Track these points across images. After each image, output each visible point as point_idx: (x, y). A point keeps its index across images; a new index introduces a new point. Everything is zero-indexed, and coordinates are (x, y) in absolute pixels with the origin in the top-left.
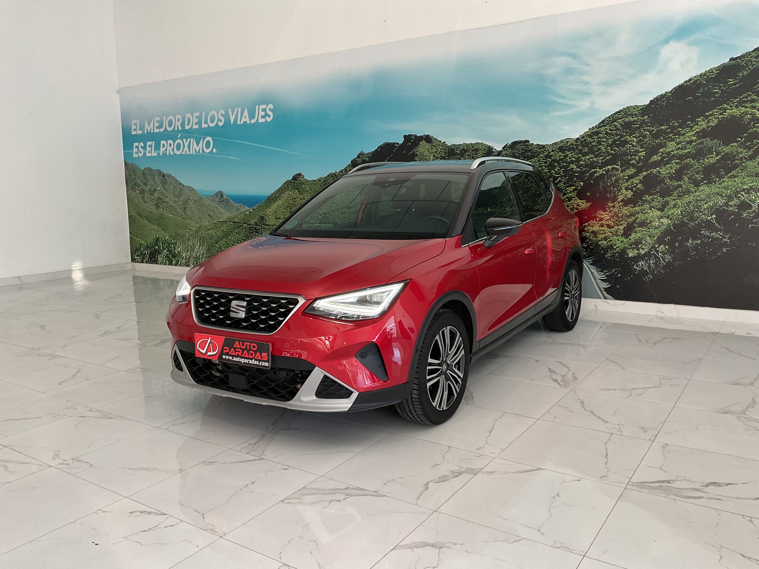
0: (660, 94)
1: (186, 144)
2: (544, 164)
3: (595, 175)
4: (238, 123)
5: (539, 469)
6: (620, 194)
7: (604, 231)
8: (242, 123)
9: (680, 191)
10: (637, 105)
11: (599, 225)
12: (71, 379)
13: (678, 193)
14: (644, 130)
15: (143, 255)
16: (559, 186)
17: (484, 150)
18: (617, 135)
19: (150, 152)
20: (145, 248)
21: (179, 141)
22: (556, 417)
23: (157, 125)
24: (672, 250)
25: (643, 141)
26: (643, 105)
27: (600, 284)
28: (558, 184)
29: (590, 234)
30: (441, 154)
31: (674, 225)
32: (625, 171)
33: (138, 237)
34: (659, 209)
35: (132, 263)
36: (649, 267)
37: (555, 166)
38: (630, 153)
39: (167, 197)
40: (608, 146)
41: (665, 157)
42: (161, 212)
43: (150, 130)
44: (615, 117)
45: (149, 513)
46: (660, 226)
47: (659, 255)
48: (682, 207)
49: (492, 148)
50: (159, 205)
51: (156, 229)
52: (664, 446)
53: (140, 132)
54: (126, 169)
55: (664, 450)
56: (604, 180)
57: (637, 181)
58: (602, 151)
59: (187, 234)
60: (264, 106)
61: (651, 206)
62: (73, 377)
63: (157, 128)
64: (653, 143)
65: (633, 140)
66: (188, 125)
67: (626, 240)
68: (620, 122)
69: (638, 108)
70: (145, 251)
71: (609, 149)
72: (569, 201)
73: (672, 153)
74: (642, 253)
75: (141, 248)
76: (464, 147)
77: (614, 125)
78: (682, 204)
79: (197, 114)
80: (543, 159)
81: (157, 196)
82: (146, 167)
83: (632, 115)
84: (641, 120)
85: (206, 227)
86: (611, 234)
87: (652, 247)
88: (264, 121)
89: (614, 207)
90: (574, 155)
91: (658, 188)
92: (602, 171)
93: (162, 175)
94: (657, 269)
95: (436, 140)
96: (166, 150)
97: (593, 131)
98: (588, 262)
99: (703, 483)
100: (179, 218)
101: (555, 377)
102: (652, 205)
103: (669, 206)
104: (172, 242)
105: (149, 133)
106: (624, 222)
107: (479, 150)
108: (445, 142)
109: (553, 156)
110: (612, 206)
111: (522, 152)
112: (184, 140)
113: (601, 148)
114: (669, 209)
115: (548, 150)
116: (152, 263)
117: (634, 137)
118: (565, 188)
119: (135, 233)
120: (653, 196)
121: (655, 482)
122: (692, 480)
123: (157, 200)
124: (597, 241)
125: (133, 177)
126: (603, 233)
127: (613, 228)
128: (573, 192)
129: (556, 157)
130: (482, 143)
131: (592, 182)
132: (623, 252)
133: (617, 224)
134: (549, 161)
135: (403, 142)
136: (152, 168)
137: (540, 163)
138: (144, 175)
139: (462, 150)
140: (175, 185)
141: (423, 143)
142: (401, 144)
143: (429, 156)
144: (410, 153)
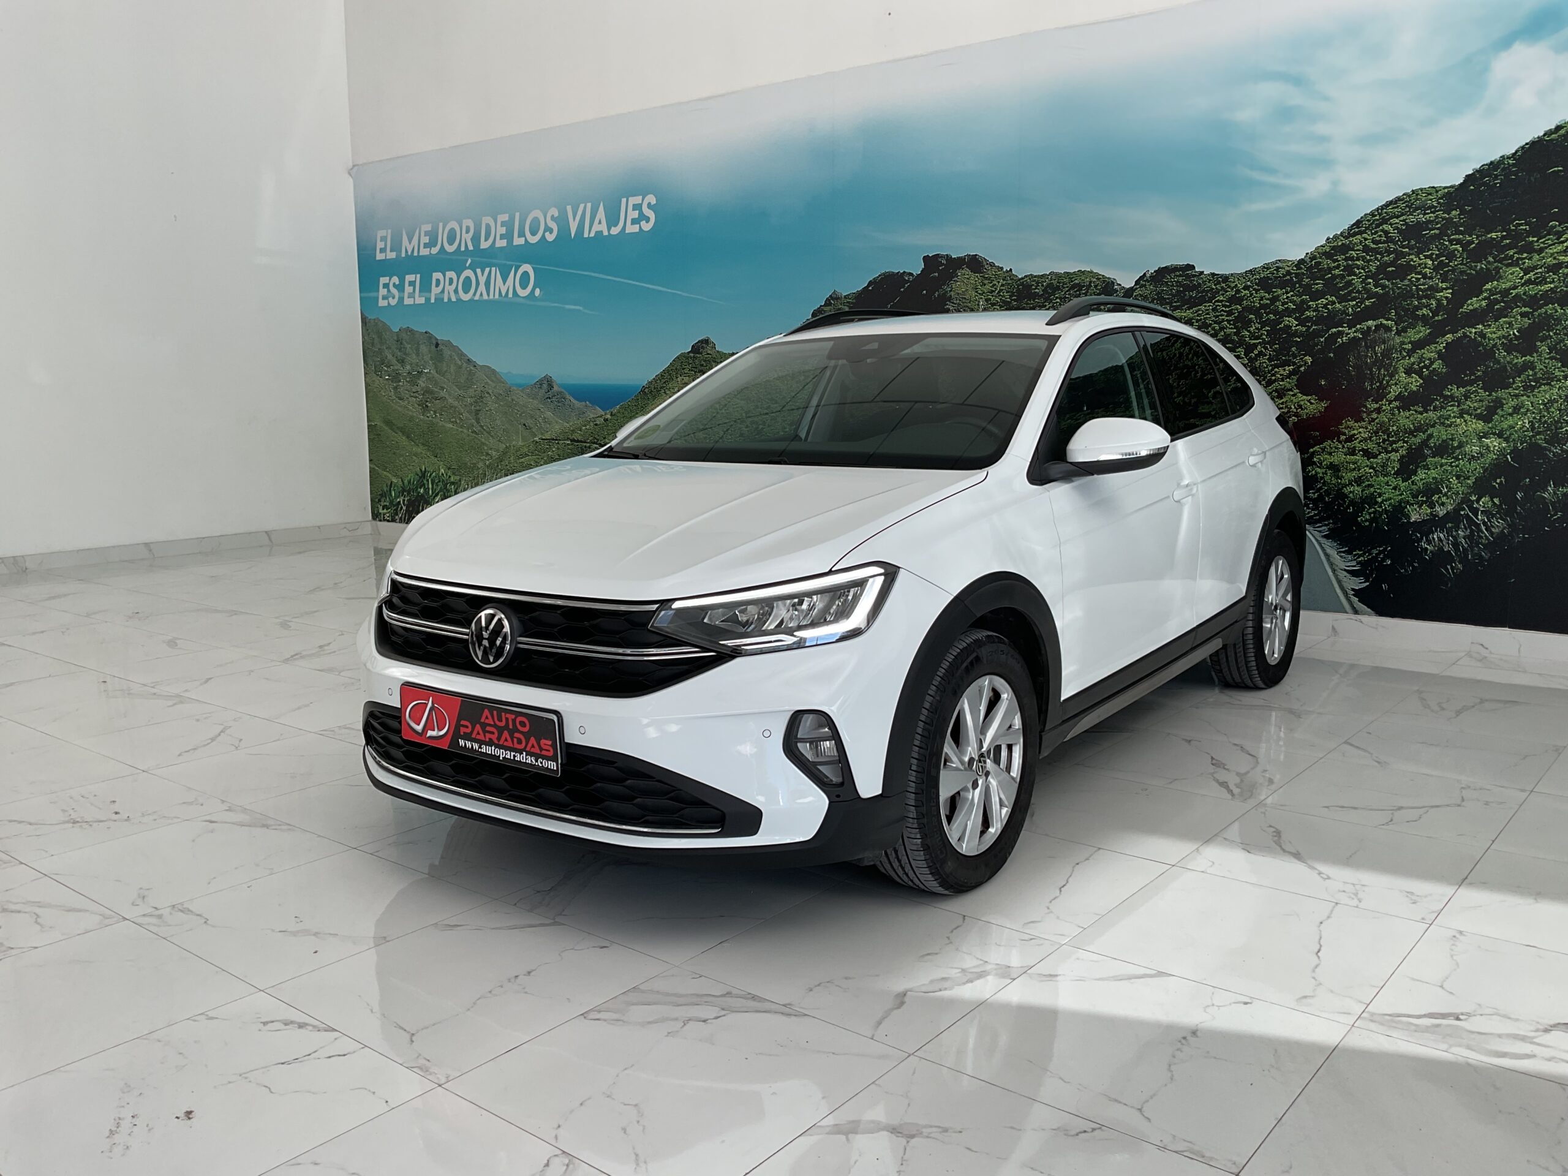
0: (1488, 161)
1: (482, 280)
2: (1227, 316)
3: (1339, 340)
4: (586, 235)
5: (1160, 974)
6: (1394, 382)
7: (1356, 463)
8: (592, 235)
9: (1529, 376)
10: (1436, 186)
11: (1345, 450)
12: (205, 745)
13: (1525, 382)
14: (1450, 241)
15: (395, 506)
16: (1257, 364)
17: (1096, 286)
18: (1389, 253)
19: (412, 295)
20: (400, 493)
21: (468, 273)
22: (1213, 863)
23: (426, 240)
24: (1508, 509)
25: (1447, 265)
26: (1448, 185)
27: (1345, 580)
28: (1257, 361)
29: (1324, 470)
30: (1003, 297)
31: (1515, 452)
32: (1406, 332)
33: (384, 470)
34: (1479, 417)
35: (374, 522)
36: (1456, 545)
37: (1251, 321)
38: (1418, 293)
39: (442, 388)
40: (1367, 277)
41: (1497, 302)
42: (430, 418)
43: (413, 250)
44: (1386, 213)
45: (301, 1026)
46: (1482, 455)
47: (1478, 519)
48: (1534, 413)
49: (1113, 283)
50: (427, 403)
51: (421, 453)
52: (1454, 936)
53: (393, 255)
54: (364, 330)
55: (1453, 945)
56: (1359, 353)
57: (1432, 354)
58: (1355, 287)
59: (480, 465)
60: (637, 200)
61: (1462, 409)
62: (210, 741)
63: (426, 246)
64: (1471, 268)
65: (1426, 264)
66: (486, 240)
67: (1404, 484)
68: (1396, 223)
69: (1437, 192)
70: (399, 497)
71: (1370, 283)
72: (1280, 397)
73: (1514, 292)
74: (1441, 514)
75: (390, 490)
76: (1051, 279)
77: (1382, 231)
78: (1532, 406)
79: (505, 217)
80: (1223, 306)
81: (423, 385)
82: (404, 327)
83: (1424, 209)
84: (1444, 219)
85: (517, 451)
86: (1371, 471)
87: (1462, 502)
88: (638, 230)
89: (1378, 411)
90: (1292, 296)
91: (1478, 371)
92: (1355, 332)
93: (434, 342)
94: (1472, 550)
95: (992, 265)
96: (443, 291)
97: (1335, 244)
98: (1320, 532)
99: (1538, 1023)
100: (465, 431)
101: (1222, 775)
102: (1463, 407)
103: (1502, 410)
104: (452, 479)
105: (410, 258)
106: (1400, 444)
107: (1085, 286)
108: (1011, 270)
109: (1246, 299)
110: (1375, 409)
111: (1178, 291)
112: (479, 271)
113: (1353, 282)
114: (1502, 416)
115: (1236, 285)
117: (1426, 257)
118: (1270, 369)
119: (380, 462)
120: (1469, 388)
121: (1424, 1016)
122: (1512, 1016)
123: (423, 395)
124: (1340, 486)
125: (379, 346)
126: (1354, 469)
127: (1375, 457)
128: (1288, 376)
129: (1254, 302)
130: (1091, 272)
131: (1332, 355)
132: (1399, 510)
133: (1385, 449)
134: (1237, 309)
135: (922, 271)
136: (416, 330)
137: (1217, 314)
138: (399, 343)
139: (1049, 285)
140: (460, 363)
141: (965, 273)
142: (918, 275)
143: (976, 300)
144: (936, 295)
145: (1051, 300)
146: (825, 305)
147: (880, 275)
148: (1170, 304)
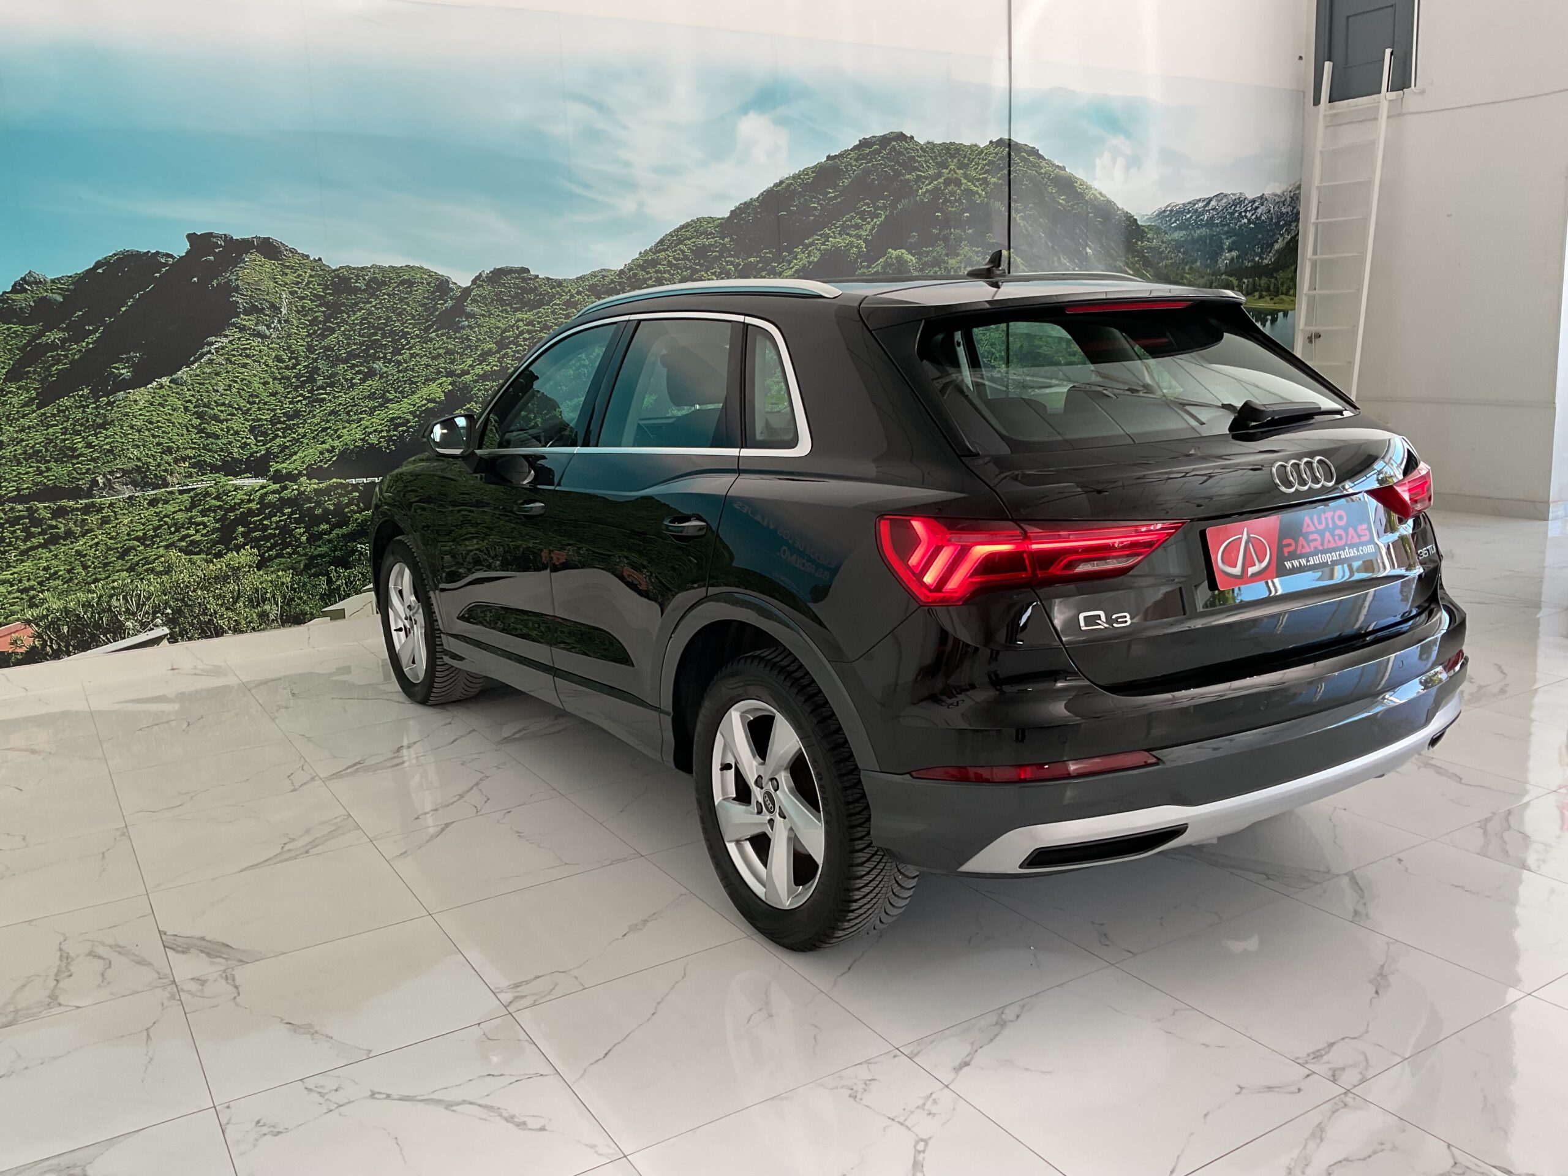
0: (743, 202)
2: (564, 318)
10: (712, 216)
14: (727, 262)
17: (429, 284)
18: (687, 268)
26: (721, 217)
30: (314, 289)
44: (681, 235)
49: (447, 281)
68: (689, 244)
69: (714, 221)
76: (374, 273)
77: (680, 249)
83: (706, 234)
84: (720, 243)
95: (294, 252)
97: (646, 258)
107: (415, 283)
108: (320, 259)
109: (579, 303)
111: (517, 293)
115: (570, 291)
117: (713, 273)
130: (422, 268)
134: (573, 312)
135: (187, 253)
137: (555, 315)
139: (371, 280)
141: (253, 258)
142: (181, 258)
143: (277, 292)
144: (215, 283)
145: (378, 297)
146: (8, 293)
147: (115, 255)
148: (510, 305)
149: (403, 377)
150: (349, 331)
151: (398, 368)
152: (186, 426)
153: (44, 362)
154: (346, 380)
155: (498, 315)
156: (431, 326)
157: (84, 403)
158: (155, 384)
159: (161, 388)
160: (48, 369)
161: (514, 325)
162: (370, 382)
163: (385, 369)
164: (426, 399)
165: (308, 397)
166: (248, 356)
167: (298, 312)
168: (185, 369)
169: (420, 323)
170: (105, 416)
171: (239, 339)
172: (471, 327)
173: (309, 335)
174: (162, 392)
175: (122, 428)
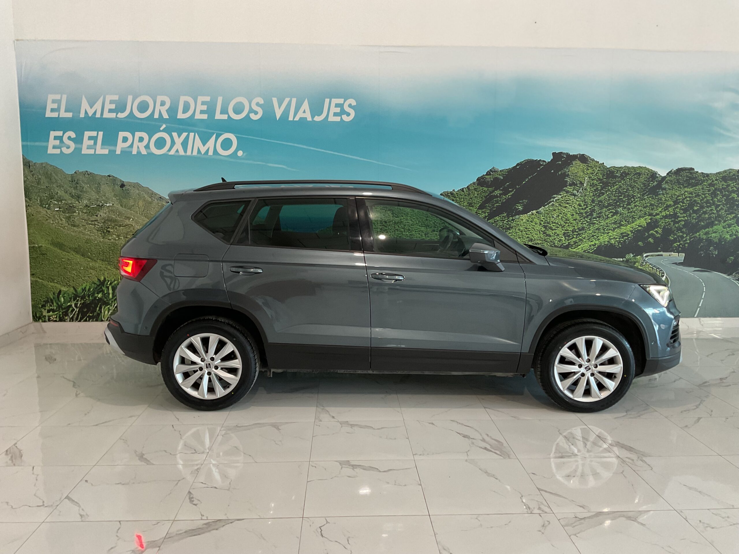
1: (178, 141)
2: (708, 192)
4: (291, 118)
8: (297, 119)
15: (62, 310)
16: (720, 213)
17: (647, 174)
19: (91, 147)
20: (71, 298)
21: (162, 134)
23: (113, 106)
28: (720, 211)
30: (598, 176)
33: (53, 281)
35: (37, 324)
37: (718, 194)
39: (129, 218)
43: (95, 113)
49: (656, 174)
50: (108, 229)
53: (70, 115)
54: (26, 172)
63: (110, 111)
66: (184, 112)
70: (69, 302)
72: (729, 227)
75: (58, 297)
76: (625, 170)
79: (208, 99)
80: (707, 187)
81: (104, 215)
82: (80, 171)
88: (339, 120)
90: (735, 184)
93: (119, 184)
95: (593, 160)
96: (132, 146)
105: (91, 118)
107: (642, 174)
108: (603, 163)
109: (716, 185)
111: (687, 180)
112: (175, 134)
115: (712, 179)
116: (86, 321)
118: (725, 215)
119: (45, 275)
123: (104, 223)
125: (47, 185)
128: (733, 219)
129: (719, 186)
130: (646, 168)
134: (712, 189)
135: (551, 160)
136: (96, 173)
137: (704, 190)
138: (74, 183)
139: (623, 173)
140: (150, 200)
141: (576, 163)
142: (549, 162)
143: (583, 177)
144: (560, 173)
145: (624, 180)
146: (485, 175)
147: (524, 161)
148: (683, 185)
149: (630, 215)
150: (610, 194)
151: (628, 211)
152: (539, 231)
153: (492, 202)
154: (605, 215)
155: (677, 189)
156: (646, 193)
157: (504, 219)
158: (530, 213)
159: (532, 215)
160: (493, 205)
161: (683, 193)
162: (615, 217)
163: (622, 211)
164: (638, 226)
165: (589, 222)
166: (568, 203)
167: (591, 185)
168: (543, 208)
169: (641, 192)
170: (510, 224)
171: (565, 196)
172: (663, 194)
173: (594, 195)
174: (533, 216)
175: (515, 230)
